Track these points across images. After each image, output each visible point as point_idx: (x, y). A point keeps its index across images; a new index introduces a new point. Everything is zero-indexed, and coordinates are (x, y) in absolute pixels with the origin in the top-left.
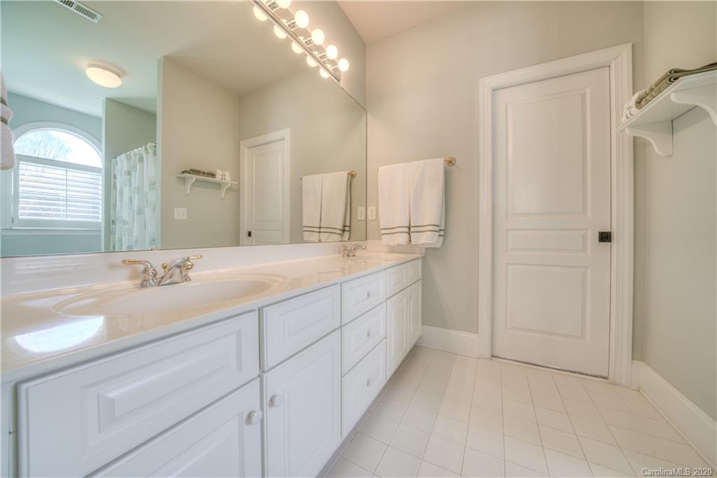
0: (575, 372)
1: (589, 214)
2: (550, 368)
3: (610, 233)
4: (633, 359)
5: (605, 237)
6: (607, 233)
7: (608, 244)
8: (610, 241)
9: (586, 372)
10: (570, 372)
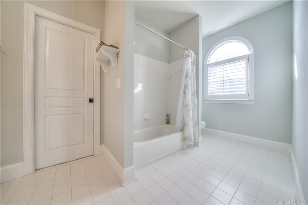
0: (81, 158)
1: (86, 92)
2: (71, 161)
3: (93, 99)
4: (100, 144)
5: (91, 101)
6: (92, 99)
7: (92, 103)
8: (93, 102)
9: (86, 156)
10: (80, 159)
